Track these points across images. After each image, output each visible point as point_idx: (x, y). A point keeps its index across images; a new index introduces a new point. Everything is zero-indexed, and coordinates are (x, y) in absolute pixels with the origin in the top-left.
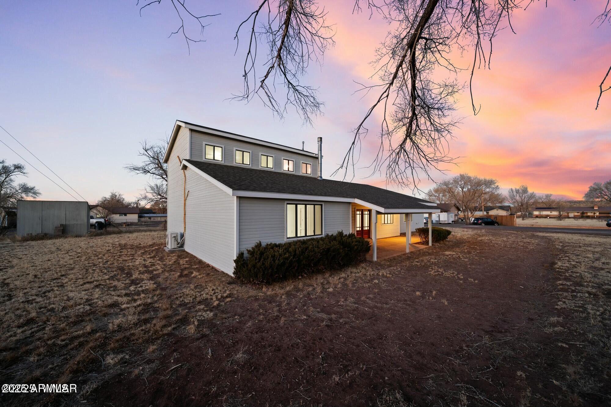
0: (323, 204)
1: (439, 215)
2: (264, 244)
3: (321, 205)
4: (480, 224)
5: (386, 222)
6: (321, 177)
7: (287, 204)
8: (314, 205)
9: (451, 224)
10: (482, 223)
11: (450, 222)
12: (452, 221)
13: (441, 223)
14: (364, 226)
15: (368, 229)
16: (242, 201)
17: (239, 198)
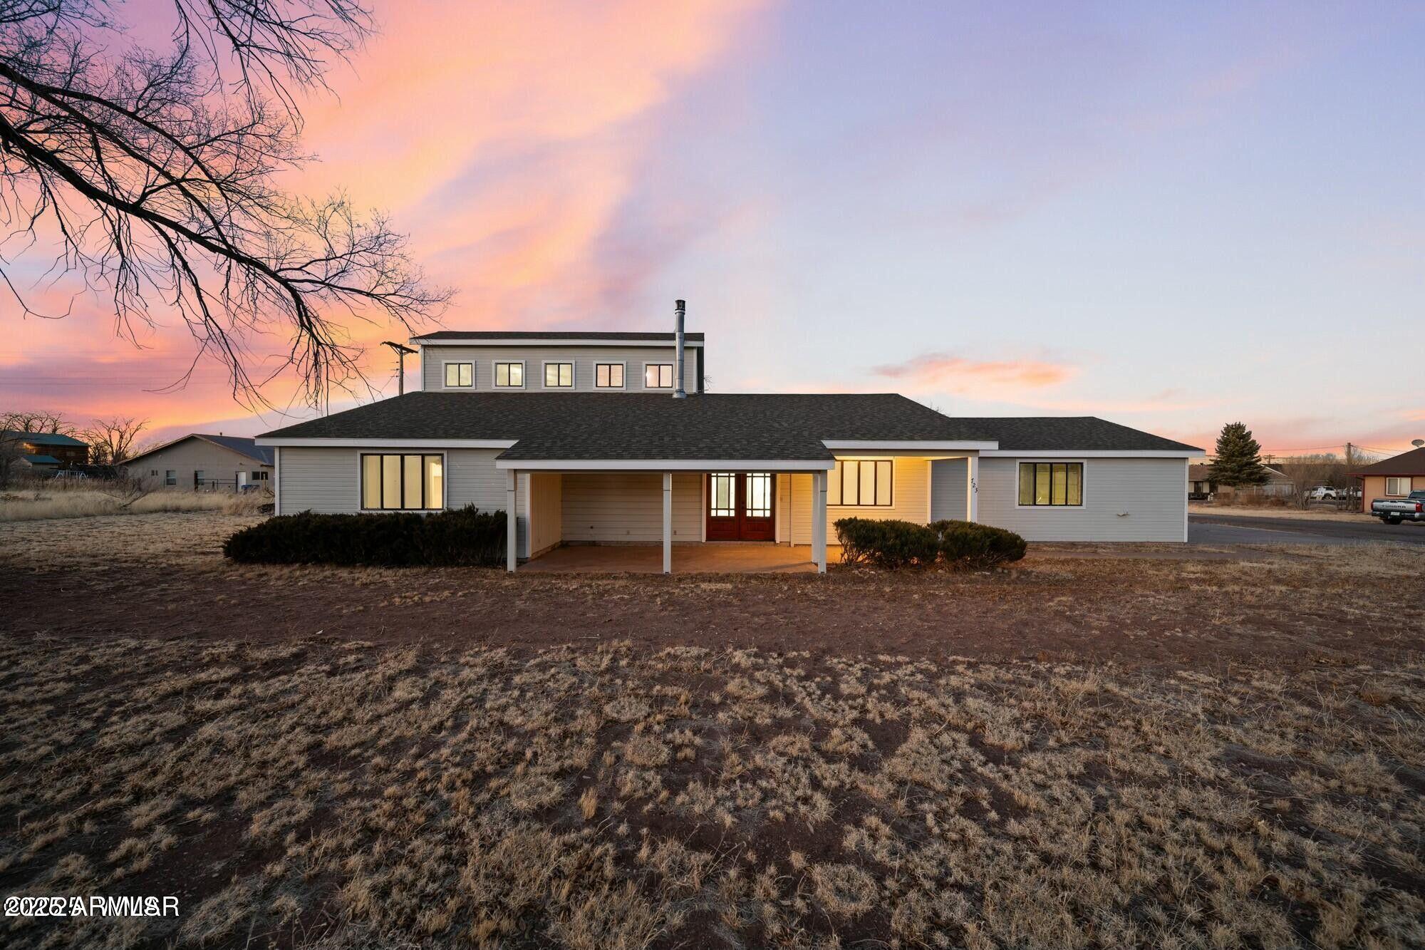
0: (447, 453)
3: (442, 455)
7: (363, 454)
8: (423, 455)
14: (749, 506)
15: (768, 514)
16: (285, 452)
17: (280, 447)
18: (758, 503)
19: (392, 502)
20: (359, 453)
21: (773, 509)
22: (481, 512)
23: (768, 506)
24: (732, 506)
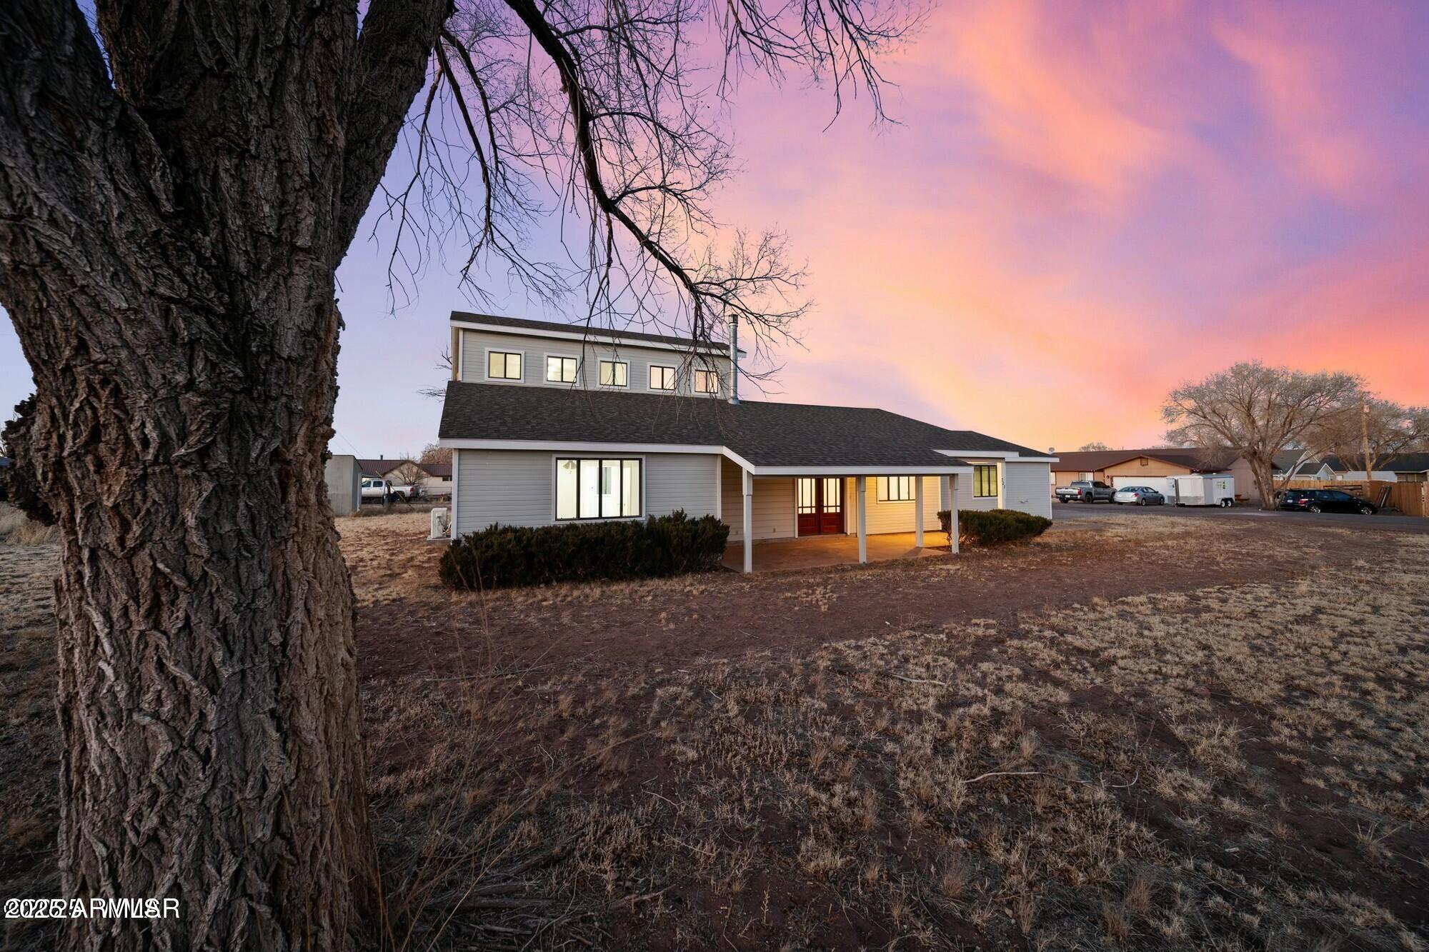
0: (644, 458)
1: (1176, 482)
2: (500, 527)
3: (640, 460)
4: (1306, 510)
5: (894, 496)
6: (735, 398)
7: (557, 459)
8: (621, 460)
9: (1220, 506)
10: (1310, 506)
11: (1216, 501)
12: (1226, 500)
13: (1183, 505)
14: (825, 504)
15: (838, 511)
16: (466, 456)
17: (460, 450)
18: (832, 502)
19: (589, 511)
20: (555, 457)
21: (842, 505)
22: (689, 517)
23: (838, 504)
24: (814, 504)
